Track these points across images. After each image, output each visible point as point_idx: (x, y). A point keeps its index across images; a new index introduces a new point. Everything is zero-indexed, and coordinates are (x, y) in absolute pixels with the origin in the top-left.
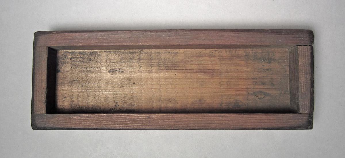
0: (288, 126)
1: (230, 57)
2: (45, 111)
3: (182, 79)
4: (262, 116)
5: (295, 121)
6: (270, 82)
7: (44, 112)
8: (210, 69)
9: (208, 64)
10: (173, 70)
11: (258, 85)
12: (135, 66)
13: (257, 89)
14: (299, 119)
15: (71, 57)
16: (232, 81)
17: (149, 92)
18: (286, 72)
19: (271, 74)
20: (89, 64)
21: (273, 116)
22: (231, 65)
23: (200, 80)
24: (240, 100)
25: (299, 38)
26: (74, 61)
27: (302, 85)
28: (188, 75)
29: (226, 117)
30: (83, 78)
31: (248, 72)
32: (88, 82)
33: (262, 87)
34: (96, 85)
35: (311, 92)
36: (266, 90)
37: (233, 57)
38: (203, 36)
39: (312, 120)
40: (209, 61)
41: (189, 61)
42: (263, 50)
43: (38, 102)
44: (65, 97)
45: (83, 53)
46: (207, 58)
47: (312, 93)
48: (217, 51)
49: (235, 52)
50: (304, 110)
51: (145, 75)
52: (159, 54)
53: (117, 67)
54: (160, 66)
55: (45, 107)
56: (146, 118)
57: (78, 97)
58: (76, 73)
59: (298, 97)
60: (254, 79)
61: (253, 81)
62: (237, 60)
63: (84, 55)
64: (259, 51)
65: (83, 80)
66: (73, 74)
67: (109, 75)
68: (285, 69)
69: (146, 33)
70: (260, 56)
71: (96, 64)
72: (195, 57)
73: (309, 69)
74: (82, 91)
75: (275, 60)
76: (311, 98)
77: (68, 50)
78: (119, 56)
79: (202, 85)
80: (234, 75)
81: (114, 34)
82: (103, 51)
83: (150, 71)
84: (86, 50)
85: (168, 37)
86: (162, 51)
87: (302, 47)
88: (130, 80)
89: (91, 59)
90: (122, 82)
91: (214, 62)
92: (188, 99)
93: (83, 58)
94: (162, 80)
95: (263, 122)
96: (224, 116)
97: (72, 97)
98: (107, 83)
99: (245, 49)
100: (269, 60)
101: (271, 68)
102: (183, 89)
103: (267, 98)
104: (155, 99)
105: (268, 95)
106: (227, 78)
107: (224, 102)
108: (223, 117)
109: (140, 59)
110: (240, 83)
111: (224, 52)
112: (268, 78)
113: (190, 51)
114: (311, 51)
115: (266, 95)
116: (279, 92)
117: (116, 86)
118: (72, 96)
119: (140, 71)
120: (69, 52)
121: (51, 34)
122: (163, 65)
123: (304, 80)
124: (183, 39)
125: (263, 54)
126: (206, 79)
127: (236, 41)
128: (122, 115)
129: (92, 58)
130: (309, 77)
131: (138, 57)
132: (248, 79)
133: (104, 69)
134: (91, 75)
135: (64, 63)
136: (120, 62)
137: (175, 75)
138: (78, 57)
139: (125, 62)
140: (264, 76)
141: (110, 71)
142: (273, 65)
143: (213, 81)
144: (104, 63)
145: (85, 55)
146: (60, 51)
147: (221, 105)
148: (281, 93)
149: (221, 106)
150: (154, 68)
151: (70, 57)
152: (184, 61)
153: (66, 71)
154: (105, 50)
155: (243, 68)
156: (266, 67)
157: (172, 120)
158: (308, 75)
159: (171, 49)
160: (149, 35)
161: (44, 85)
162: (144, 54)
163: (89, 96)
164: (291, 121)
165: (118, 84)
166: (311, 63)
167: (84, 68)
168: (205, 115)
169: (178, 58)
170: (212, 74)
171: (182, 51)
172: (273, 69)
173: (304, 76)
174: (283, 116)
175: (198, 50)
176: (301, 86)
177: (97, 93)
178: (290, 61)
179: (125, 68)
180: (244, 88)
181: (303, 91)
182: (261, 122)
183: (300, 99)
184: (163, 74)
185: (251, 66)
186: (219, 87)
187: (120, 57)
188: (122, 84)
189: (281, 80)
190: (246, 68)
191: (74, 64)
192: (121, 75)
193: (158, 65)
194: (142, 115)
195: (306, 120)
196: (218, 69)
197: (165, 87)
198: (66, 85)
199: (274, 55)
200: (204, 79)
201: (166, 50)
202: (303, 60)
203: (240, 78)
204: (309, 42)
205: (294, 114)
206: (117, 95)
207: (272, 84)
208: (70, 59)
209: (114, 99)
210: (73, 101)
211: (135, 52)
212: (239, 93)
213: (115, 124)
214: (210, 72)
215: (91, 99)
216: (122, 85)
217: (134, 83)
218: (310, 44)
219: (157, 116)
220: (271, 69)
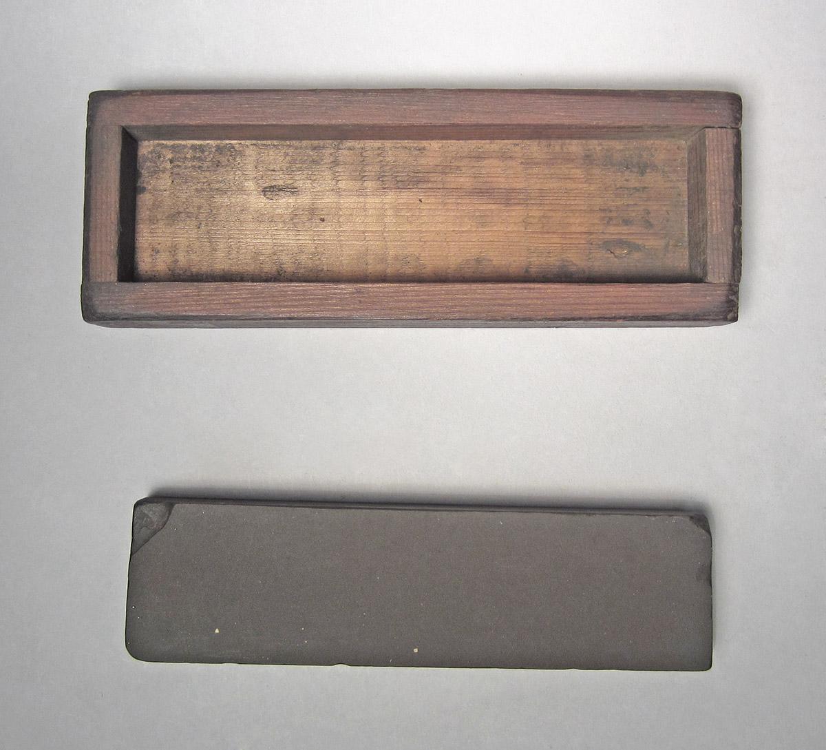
0: (682, 311)
1: (548, 159)
2: (116, 275)
3: (435, 209)
4: (621, 289)
5: (697, 300)
6: (643, 218)
7: (114, 277)
8: (502, 187)
9: (497, 175)
10: (414, 190)
11: (615, 225)
12: (326, 179)
13: (613, 234)
14: (706, 296)
15: (173, 158)
16: (554, 215)
17: (357, 241)
18: (680, 195)
19: (645, 199)
20: (215, 174)
21: (647, 289)
22: (551, 178)
23: (478, 214)
24: (572, 259)
25: (707, 109)
26: (179, 166)
27: (714, 217)
28: (450, 201)
29: (538, 291)
30: (199, 208)
31: (589, 194)
32: (213, 214)
33: (624, 229)
34: (232, 223)
35: (733, 234)
36: (633, 237)
37: (556, 159)
38: (486, 105)
39: (735, 299)
40: (499, 170)
41: (451, 169)
42: (626, 145)
43: (98, 256)
44: (158, 252)
45: (202, 149)
46: (495, 162)
47: (737, 238)
48: (518, 145)
49: (562, 149)
50: (718, 275)
51: (349, 201)
52: (381, 152)
53: (281, 182)
54: (383, 181)
55: (116, 266)
56: (353, 293)
57: (189, 250)
58: (184, 196)
59: (704, 248)
60: (604, 210)
61: (603, 215)
62: (566, 166)
63: (203, 152)
64: (617, 145)
65: (202, 211)
66: (178, 197)
67: (264, 200)
68: (678, 187)
69: (352, 96)
70: (620, 159)
71: (232, 173)
72: (468, 160)
73: (730, 181)
74: (198, 238)
75: (654, 168)
76: (734, 248)
77: (165, 140)
78: (286, 155)
79: (483, 224)
80: (557, 202)
81: (278, 99)
82: (248, 142)
83: (361, 192)
84: (208, 142)
85: (405, 107)
86: (388, 145)
87: (715, 130)
88: (312, 211)
89: (219, 162)
90: (294, 217)
91: (510, 171)
92: (449, 258)
93: (200, 159)
94: (389, 212)
95: (624, 303)
96: (534, 289)
97: (175, 251)
98: (259, 218)
99: (584, 142)
100: (640, 167)
101: (646, 185)
102: (438, 233)
103: (636, 255)
104: (372, 257)
105: (637, 248)
106: (541, 208)
107: (535, 265)
108: (532, 291)
109: (335, 163)
110: (572, 221)
111: (535, 148)
112: (638, 208)
113: (454, 145)
114: (735, 141)
115: (633, 247)
116: (662, 243)
117: (280, 226)
118: (174, 249)
119: (337, 191)
120: (166, 146)
121: (130, 97)
122: (390, 178)
123: (718, 207)
124: (438, 112)
125: (627, 152)
126: (492, 210)
127: (563, 116)
128: (296, 286)
129: (224, 160)
130: (729, 199)
131: (332, 159)
132: (592, 211)
133: (250, 185)
134: (219, 200)
135: (155, 172)
136: (289, 170)
137: (420, 201)
138: (188, 156)
139: (300, 169)
140: (628, 205)
141: (264, 191)
142: (651, 178)
143: (509, 216)
144: (251, 173)
145: (206, 153)
146: (146, 143)
147: (527, 271)
148: (667, 245)
149: (526, 274)
150: (369, 184)
151: (170, 156)
152: (440, 168)
153: (161, 191)
154: (254, 142)
155: (580, 186)
156: (634, 183)
157: (412, 296)
158: (727, 196)
159: (410, 141)
160: (359, 101)
161: (113, 215)
162: (346, 152)
163: (215, 250)
164: (687, 299)
165: (284, 222)
166: (734, 169)
167: (204, 183)
168: (490, 285)
169: (427, 161)
170: (507, 199)
171: (435, 145)
172: (652, 188)
173: (718, 197)
174: (669, 289)
175: (473, 144)
176: (712, 221)
177: (233, 242)
178: (689, 168)
179: (300, 183)
180: (581, 233)
181: (714, 232)
182: (620, 303)
183: (708, 251)
184: (390, 198)
185: (598, 182)
186: (523, 229)
187: (288, 158)
188: (293, 220)
189: (668, 214)
190: (585, 185)
191: (179, 174)
192: (291, 200)
193: (380, 177)
194: (342, 286)
195: (723, 299)
196: (520, 187)
197: (395, 229)
198: (161, 224)
199: (653, 156)
200: (487, 210)
201: (399, 141)
202: (716, 161)
203: (573, 208)
204: (730, 120)
205: (695, 285)
206: (281, 248)
207: (649, 224)
208: (169, 162)
209: (275, 257)
210: (177, 261)
211: (323, 147)
212: (570, 244)
213: (280, 306)
214: (501, 194)
215: (220, 255)
216: (294, 223)
217: (323, 220)
218: (733, 125)
219: (378, 288)
220: (645, 188)
